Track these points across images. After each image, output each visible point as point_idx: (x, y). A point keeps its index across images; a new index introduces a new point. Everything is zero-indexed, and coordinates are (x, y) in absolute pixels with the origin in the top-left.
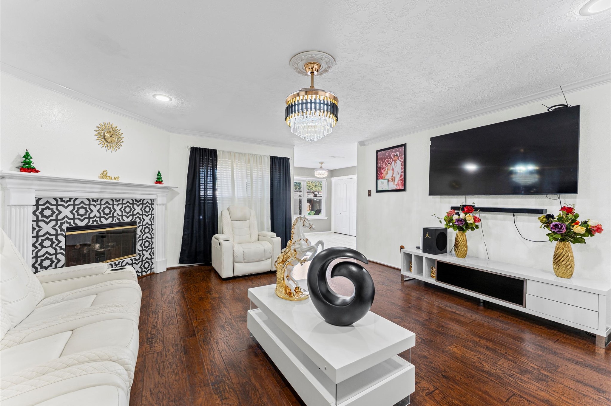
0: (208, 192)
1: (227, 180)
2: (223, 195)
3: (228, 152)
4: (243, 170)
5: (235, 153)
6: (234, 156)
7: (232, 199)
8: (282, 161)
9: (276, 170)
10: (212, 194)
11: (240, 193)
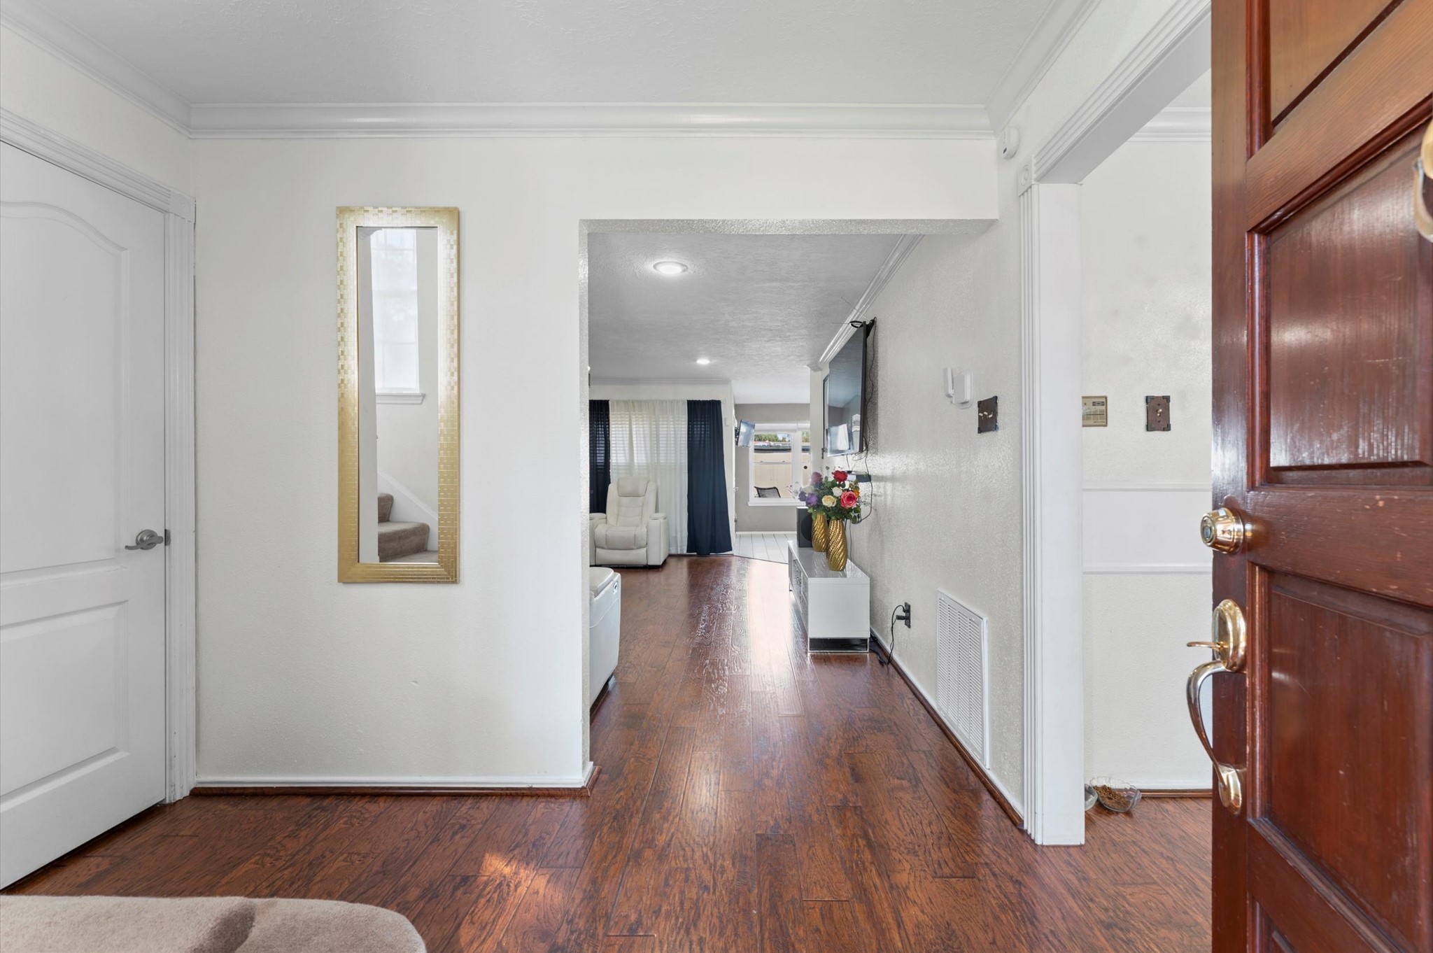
0: (598, 458)
1: (623, 440)
2: (619, 461)
3: (624, 401)
4: (645, 426)
5: (633, 402)
6: (634, 406)
7: (630, 466)
8: (707, 406)
9: (697, 418)
10: (603, 461)
11: (640, 458)
